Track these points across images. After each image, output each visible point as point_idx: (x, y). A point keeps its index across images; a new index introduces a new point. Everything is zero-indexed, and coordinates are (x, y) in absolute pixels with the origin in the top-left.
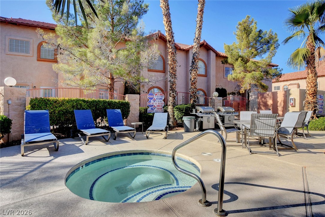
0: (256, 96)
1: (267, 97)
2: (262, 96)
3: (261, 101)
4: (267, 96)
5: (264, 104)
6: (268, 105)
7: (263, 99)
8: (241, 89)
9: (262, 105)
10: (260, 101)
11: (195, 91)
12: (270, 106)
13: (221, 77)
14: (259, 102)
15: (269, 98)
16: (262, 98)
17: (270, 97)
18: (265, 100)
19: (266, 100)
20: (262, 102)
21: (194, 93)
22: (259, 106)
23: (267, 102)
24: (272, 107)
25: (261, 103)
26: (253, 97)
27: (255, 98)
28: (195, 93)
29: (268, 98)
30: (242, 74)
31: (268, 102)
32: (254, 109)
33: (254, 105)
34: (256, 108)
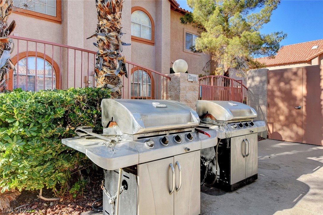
0: (264, 78)
1: (291, 80)
2: (278, 77)
3: (275, 88)
4: (293, 77)
5: (284, 96)
6: (294, 98)
7: (282, 84)
8: (217, 69)
9: (278, 97)
10: (272, 88)
11: (116, 42)
12: (301, 100)
13: (179, 49)
14: (272, 91)
15: (298, 81)
16: (278, 82)
17: (302, 79)
18: (288, 87)
19: (290, 85)
20: (280, 90)
21: (109, 46)
22: (273, 100)
23: (291, 90)
24: (306, 102)
25: (278, 93)
26: (257, 79)
27: (261, 81)
28: (112, 48)
29: (295, 80)
30: (222, 38)
31: (296, 89)
32: (259, 107)
33: (259, 98)
34: (264, 104)
